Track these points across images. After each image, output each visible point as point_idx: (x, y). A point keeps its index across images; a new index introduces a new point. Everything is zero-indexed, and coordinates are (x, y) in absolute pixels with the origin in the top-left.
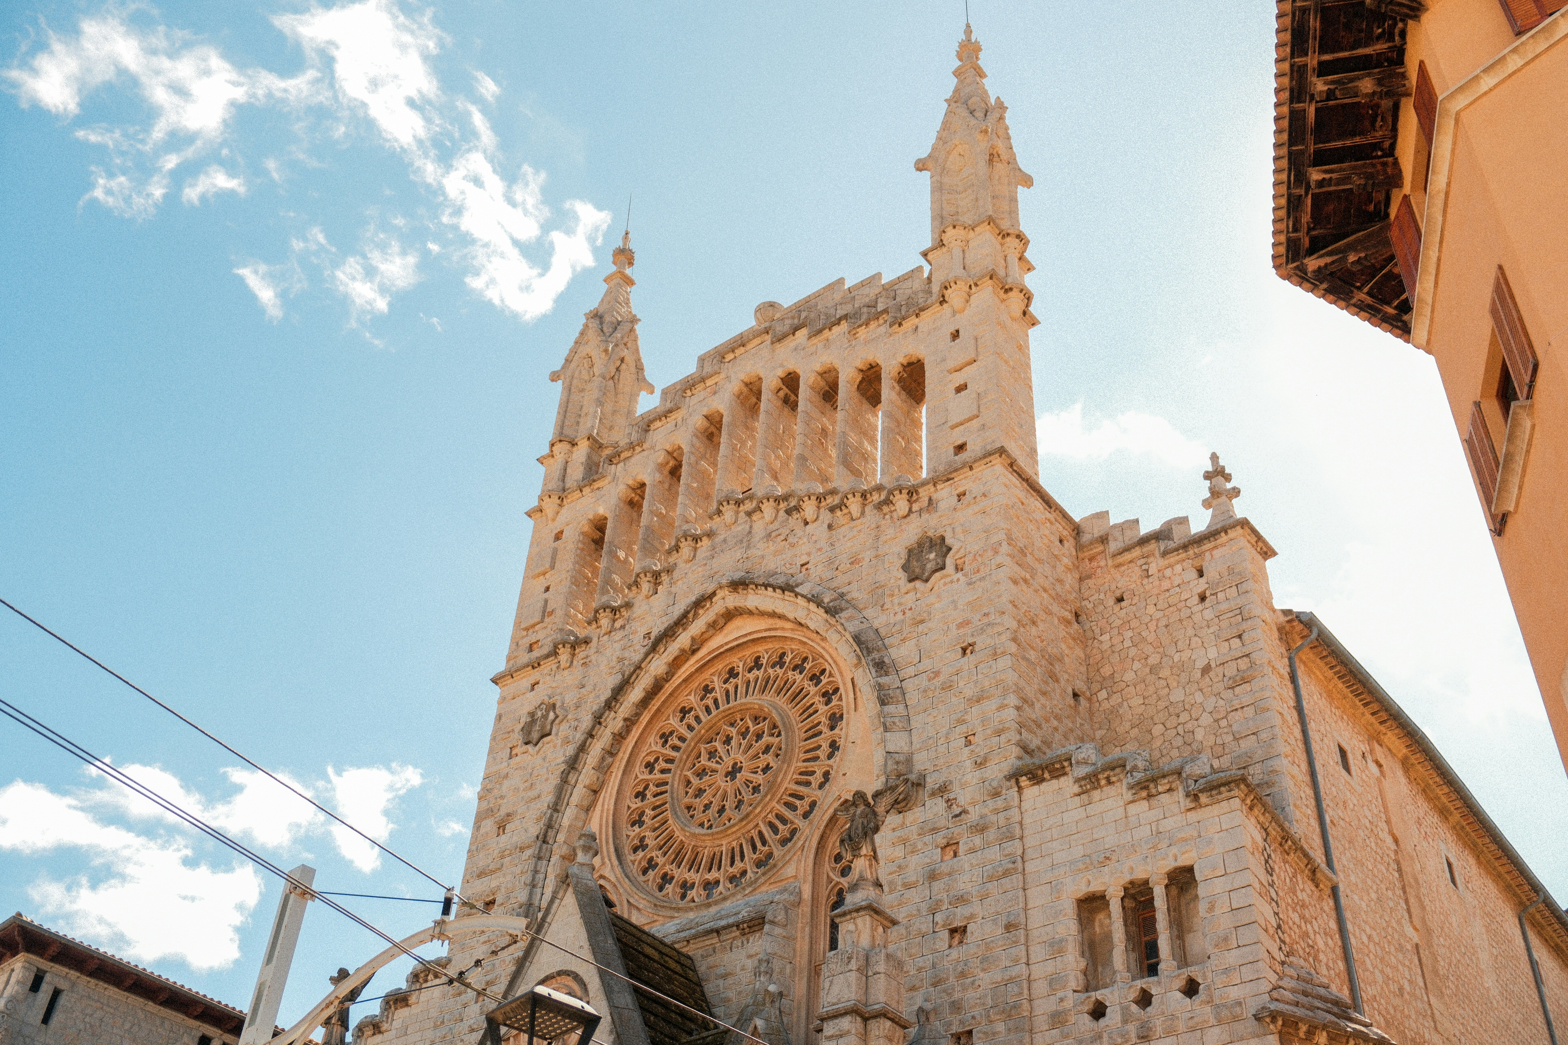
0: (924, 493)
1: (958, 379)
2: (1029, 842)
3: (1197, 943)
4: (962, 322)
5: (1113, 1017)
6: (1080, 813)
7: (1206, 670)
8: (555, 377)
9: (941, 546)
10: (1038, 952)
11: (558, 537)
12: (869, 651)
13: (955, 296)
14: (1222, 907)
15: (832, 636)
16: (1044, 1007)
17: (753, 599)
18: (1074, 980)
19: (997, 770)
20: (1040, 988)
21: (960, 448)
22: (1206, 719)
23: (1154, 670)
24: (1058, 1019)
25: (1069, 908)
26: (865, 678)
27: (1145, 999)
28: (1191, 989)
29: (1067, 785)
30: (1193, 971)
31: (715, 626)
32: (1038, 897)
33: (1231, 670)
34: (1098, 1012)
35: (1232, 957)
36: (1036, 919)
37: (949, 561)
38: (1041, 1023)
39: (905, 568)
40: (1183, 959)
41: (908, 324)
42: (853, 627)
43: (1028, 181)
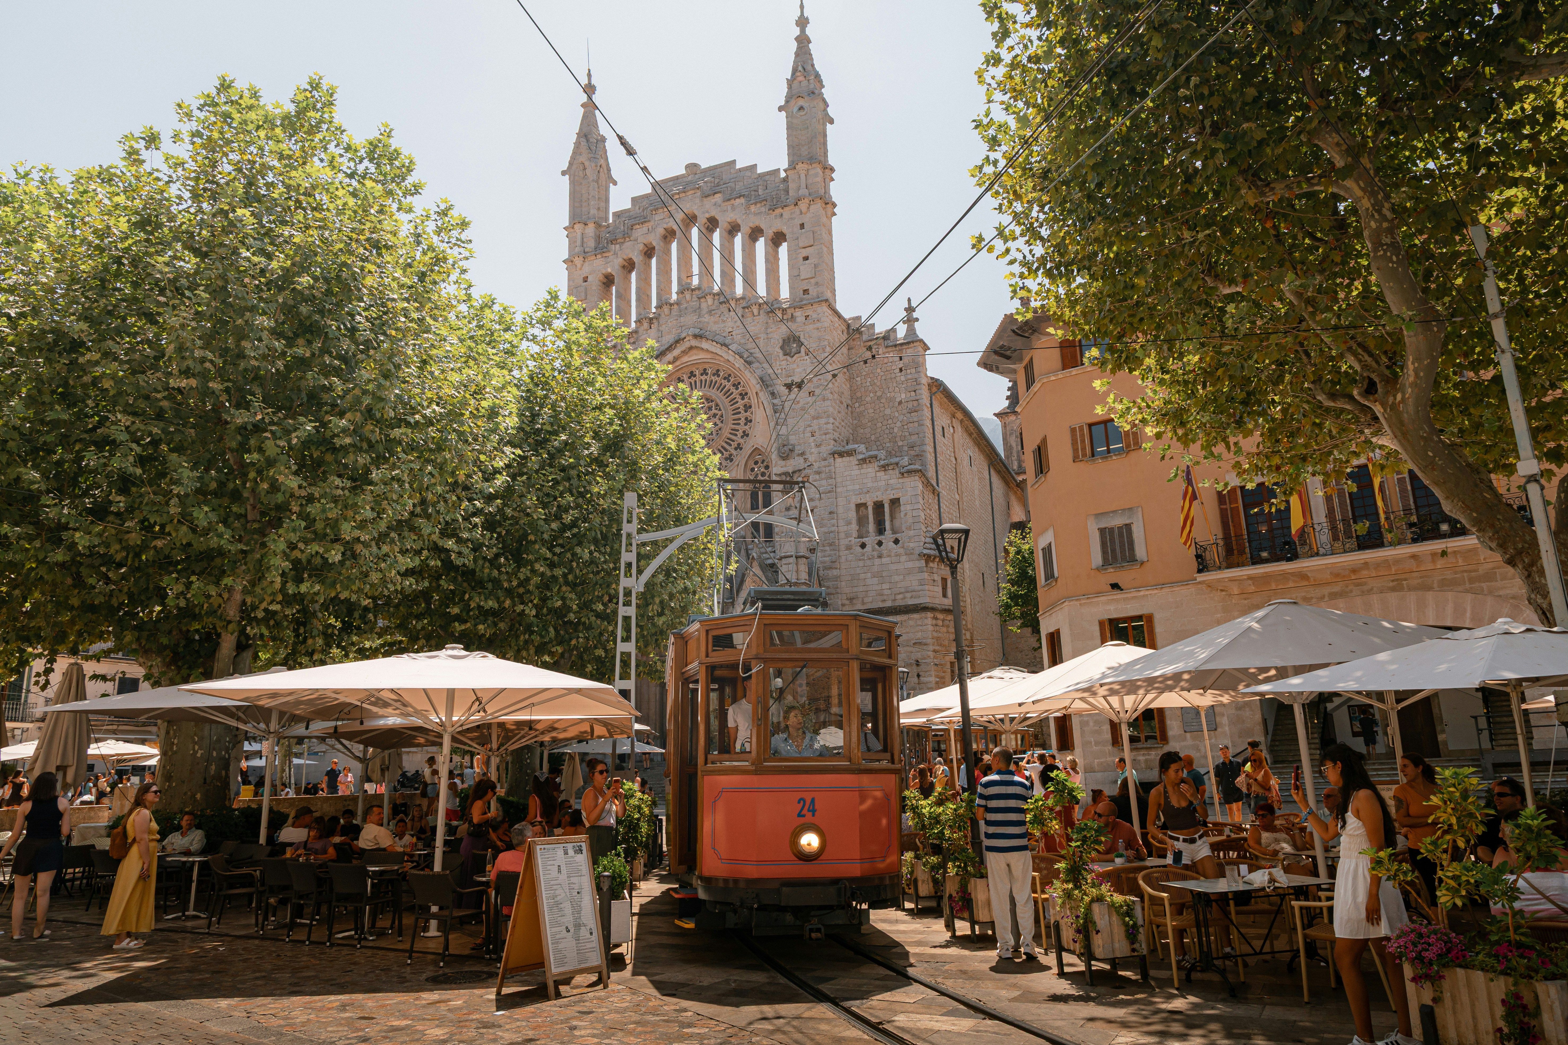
0: (789, 312)
1: (805, 252)
2: (839, 480)
3: (897, 523)
4: (806, 219)
5: (868, 548)
6: (857, 472)
7: (900, 403)
8: (564, 173)
9: (797, 340)
10: (841, 523)
11: (585, 280)
12: (767, 386)
13: (803, 205)
14: (910, 514)
15: (748, 374)
16: (844, 542)
17: (705, 345)
18: (855, 534)
19: (826, 449)
20: (842, 535)
21: (806, 292)
22: (899, 424)
23: (879, 398)
24: (849, 548)
25: (853, 507)
26: (764, 396)
27: (880, 543)
28: (896, 542)
29: (853, 460)
30: (898, 536)
31: (685, 352)
32: (841, 501)
33: (910, 405)
34: (863, 546)
35: (912, 533)
36: (841, 510)
37: (803, 349)
38: (842, 548)
39: (782, 348)
40: (894, 532)
41: (778, 211)
42: (759, 372)
43: (832, 121)
